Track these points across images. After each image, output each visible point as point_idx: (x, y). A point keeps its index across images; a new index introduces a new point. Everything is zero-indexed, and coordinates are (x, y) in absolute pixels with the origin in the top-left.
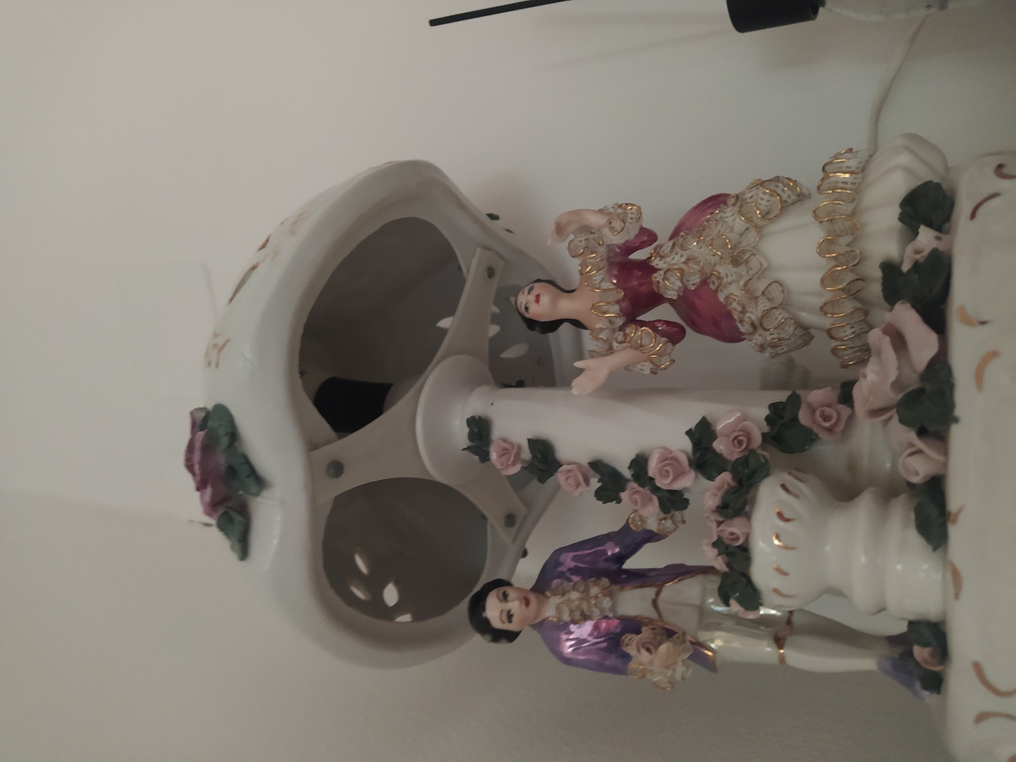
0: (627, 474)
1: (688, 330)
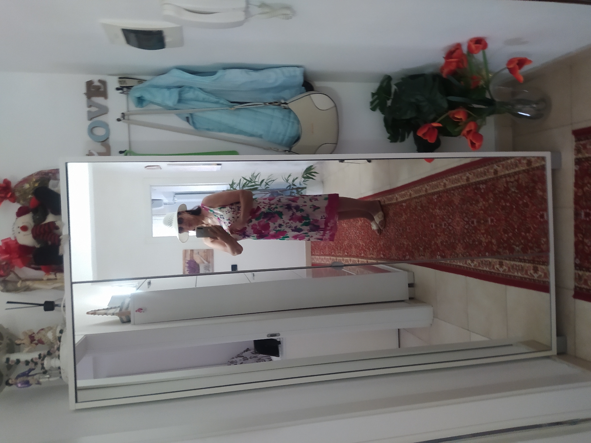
0: (30, 361)
1: (39, 344)
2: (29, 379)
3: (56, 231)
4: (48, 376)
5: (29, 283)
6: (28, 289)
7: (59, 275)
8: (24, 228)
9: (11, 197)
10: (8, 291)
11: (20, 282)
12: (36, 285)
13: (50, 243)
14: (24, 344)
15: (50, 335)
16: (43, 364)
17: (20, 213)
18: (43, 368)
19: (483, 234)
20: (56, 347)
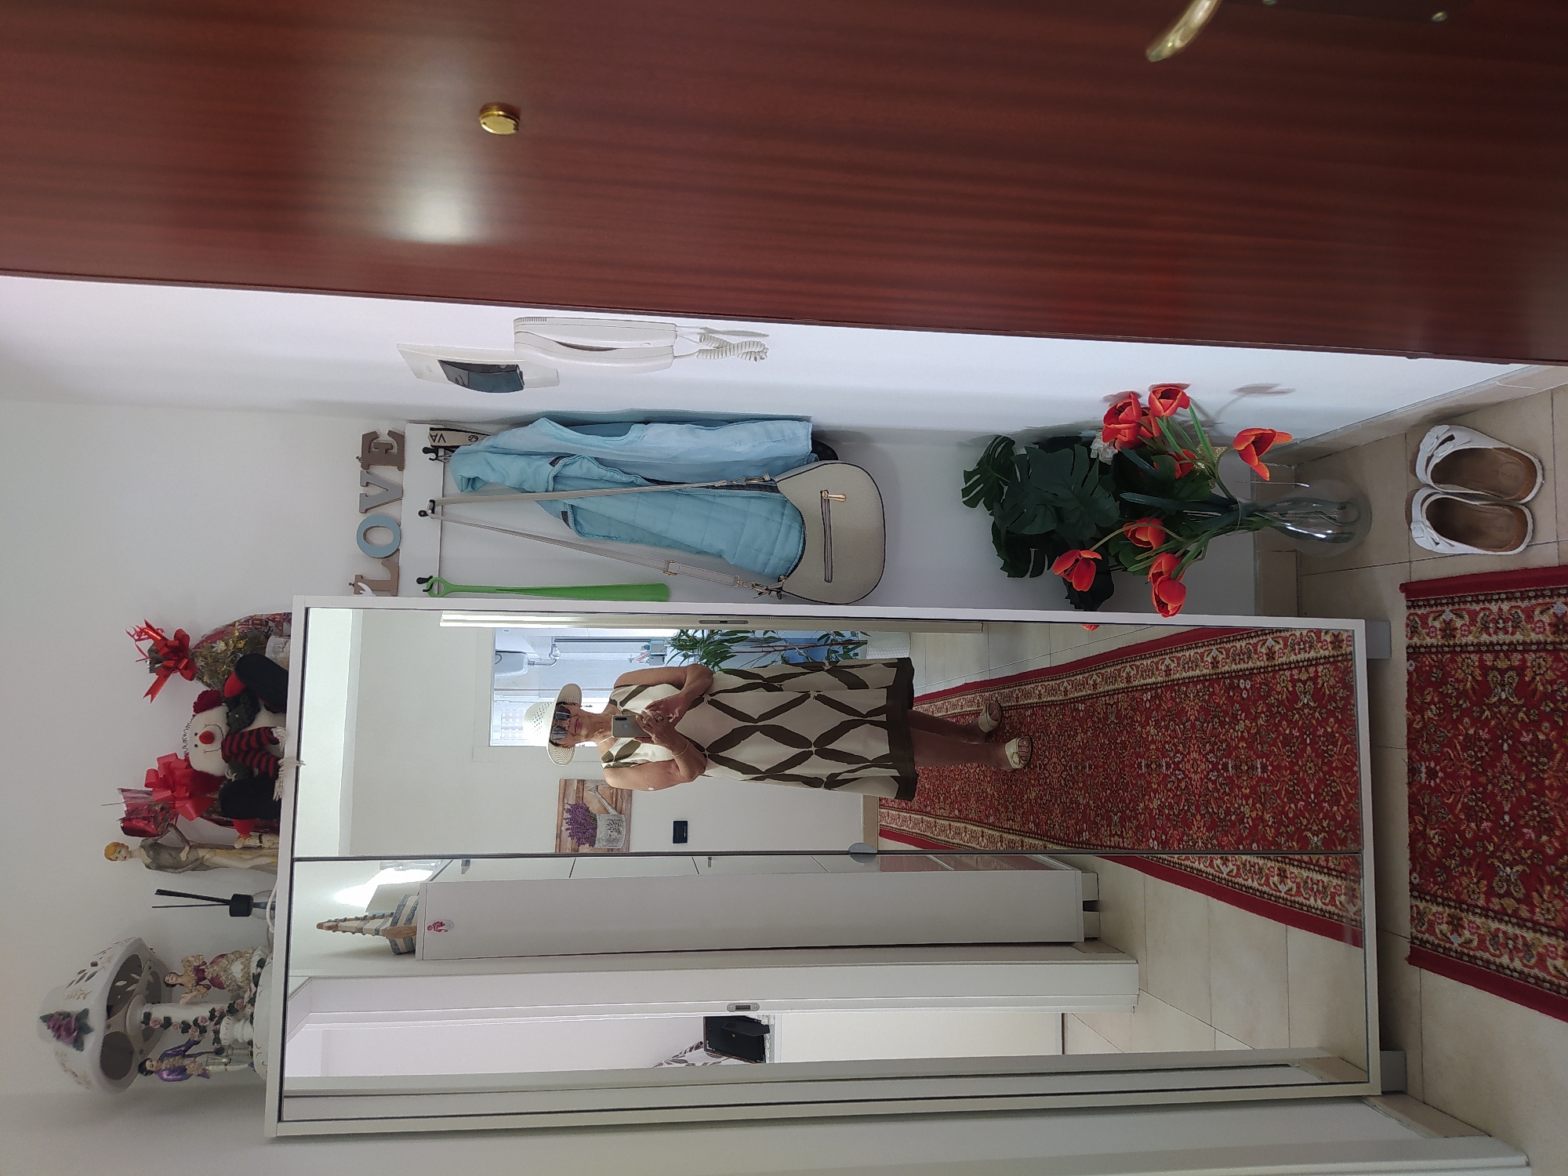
0: (191, 1024)
1: (212, 987)
2: (187, 1062)
3: (272, 747)
4: (224, 1060)
5: (201, 853)
6: (200, 866)
7: (267, 840)
8: (207, 738)
9: (186, 668)
10: (160, 867)
11: (187, 848)
12: (219, 858)
13: (256, 771)
14: (181, 985)
15: (237, 970)
16: (217, 1032)
17: (202, 705)
18: (217, 1040)
19: (1246, 797)
20: (247, 996)
